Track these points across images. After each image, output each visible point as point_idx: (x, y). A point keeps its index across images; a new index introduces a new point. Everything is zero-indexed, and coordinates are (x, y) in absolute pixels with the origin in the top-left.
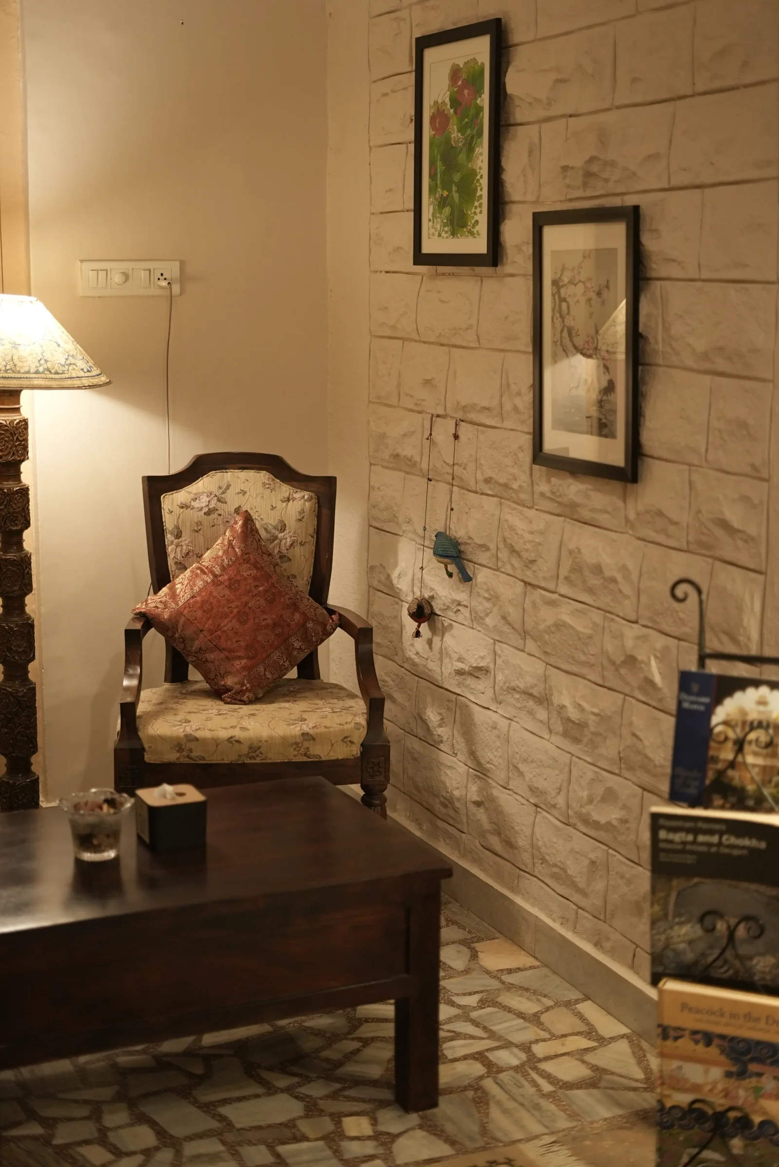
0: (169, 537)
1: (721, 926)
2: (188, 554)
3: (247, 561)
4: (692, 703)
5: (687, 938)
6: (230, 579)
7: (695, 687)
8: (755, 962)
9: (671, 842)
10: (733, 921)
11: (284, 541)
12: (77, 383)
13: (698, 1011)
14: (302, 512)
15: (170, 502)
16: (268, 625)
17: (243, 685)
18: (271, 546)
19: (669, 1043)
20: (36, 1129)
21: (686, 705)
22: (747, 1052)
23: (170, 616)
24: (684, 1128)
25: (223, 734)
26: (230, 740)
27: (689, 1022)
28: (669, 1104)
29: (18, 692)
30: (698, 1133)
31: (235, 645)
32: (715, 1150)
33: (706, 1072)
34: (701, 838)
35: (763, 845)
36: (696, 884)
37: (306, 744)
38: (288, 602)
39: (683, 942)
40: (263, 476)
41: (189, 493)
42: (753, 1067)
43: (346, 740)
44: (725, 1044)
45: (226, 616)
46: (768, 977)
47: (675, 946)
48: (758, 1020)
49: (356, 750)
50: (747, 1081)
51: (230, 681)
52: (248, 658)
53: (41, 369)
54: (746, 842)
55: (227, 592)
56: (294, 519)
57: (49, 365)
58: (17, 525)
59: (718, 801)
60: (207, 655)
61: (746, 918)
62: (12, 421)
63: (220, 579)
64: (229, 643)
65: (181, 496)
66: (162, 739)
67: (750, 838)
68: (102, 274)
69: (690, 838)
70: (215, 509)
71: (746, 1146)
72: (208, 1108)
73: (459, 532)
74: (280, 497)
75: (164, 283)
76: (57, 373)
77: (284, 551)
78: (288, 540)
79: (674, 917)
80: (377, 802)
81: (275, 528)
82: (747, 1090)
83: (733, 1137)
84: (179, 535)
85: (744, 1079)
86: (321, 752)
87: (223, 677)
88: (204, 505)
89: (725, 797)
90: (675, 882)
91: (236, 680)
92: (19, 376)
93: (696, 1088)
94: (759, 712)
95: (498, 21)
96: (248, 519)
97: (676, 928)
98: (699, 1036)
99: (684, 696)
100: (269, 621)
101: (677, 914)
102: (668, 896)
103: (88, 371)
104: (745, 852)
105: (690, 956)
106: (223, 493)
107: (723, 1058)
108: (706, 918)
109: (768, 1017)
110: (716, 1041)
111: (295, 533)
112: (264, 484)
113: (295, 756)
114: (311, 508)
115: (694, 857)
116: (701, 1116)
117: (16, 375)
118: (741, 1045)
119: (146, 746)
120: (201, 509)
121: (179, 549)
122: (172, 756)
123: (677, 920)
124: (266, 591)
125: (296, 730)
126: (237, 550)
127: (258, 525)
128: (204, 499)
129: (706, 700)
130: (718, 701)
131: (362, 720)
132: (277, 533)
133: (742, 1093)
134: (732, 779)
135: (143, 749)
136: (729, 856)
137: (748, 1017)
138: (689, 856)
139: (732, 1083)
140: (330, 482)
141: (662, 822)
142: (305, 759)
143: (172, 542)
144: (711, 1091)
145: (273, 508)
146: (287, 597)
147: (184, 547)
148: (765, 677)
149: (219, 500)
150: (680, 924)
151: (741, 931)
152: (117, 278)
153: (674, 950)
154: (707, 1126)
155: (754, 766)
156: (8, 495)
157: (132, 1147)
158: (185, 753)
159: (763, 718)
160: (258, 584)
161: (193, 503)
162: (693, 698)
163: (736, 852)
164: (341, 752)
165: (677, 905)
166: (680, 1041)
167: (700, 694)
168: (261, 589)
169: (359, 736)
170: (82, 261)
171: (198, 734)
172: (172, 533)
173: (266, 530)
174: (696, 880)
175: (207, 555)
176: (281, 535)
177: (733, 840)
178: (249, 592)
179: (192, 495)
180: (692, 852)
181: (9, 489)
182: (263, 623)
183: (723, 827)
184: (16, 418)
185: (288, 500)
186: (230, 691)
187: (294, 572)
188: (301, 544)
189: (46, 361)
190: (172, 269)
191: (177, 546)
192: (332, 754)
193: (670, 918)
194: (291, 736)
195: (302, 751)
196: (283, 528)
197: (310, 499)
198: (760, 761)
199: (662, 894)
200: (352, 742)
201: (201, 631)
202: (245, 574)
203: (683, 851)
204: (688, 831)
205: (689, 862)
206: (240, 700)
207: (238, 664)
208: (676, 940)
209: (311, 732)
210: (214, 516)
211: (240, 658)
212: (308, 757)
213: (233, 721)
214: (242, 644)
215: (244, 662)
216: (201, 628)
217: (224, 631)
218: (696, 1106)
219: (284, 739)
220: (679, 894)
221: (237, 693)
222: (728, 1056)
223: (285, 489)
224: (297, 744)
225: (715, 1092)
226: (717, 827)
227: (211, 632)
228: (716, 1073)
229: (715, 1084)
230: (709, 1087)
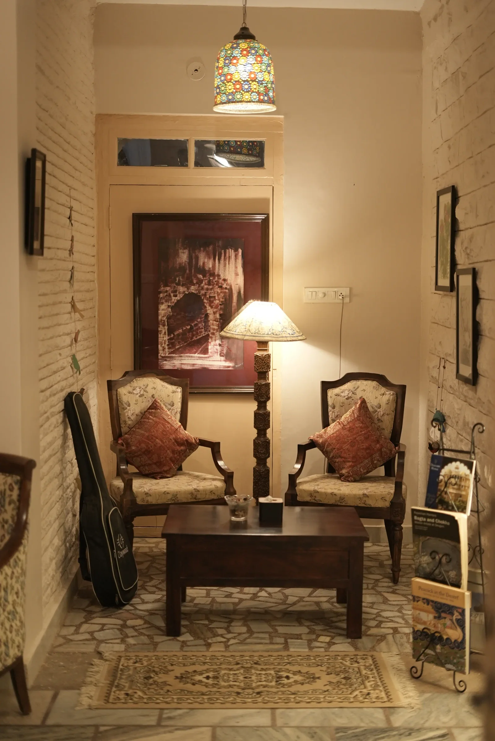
0: (330, 408)
1: (437, 557)
2: (337, 416)
3: (359, 420)
4: (435, 467)
5: (426, 562)
6: (350, 427)
7: (436, 461)
8: (450, 573)
9: (418, 521)
10: (441, 556)
11: (380, 413)
12: (285, 339)
13: (424, 590)
14: (389, 400)
15: (331, 393)
16: (363, 449)
17: (349, 473)
18: (374, 415)
19: (415, 603)
20: (206, 622)
21: (432, 468)
22: (440, 609)
23: (322, 442)
24: (422, 640)
25: (329, 491)
26: (332, 494)
27: (422, 594)
28: (416, 629)
29: (260, 470)
30: (426, 642)
31: (348, 456)
32: (432, 650)
33: (428, 616)
34: (429, 520)
35: (448, 524)
36: (428, 539)
37: (364, 499)
38: (375, 439)
39: (425, 563)
40: (374, 383)
41: (340, 389)
42: (443, 615)
43: (383, 499)
44: (434, 604)
45: (345, 443)
46: (454, 580)
47: (423, 565)
48: (443, 595)
49: (387, 504)
50: (441, 620)
51: (344, 471)
52: (353, 462)
53: (270, 333)
54: (443, 522)
55: (347, 433)
56: (385, 403)
57: (274, 331)
58: (263, 399)
59: (440, 507)
60: (336, 460)
61: (446, 555)
62: (262, 355)
63: (346, 427)
64: (345, 455)
65: (337, 390)
66: (305, 491)
67: (445, 520)
68: (314, 293)
69: (425, 520)
70: (351, 397)
71: (442, 649)
72: (273, 627)
73: (446, 411)
74: (380, 393)
75: (341, 297)
76: (276, 335)
77: (380, 417)
78: (382, 412)
79: (422, 553)
80: (398, 529)
81: (376, 407)
82: (441, 624)
83: (437, 644)
84: (334, 407)
85: (440, 620)
86: (373, 503)
87: (341, 470)
88: (346, 395)
89: (442, 506)
90: (421, 538)
91: (346, 471)
92: (260, 335)
93: (425, 623)
94: (456, 472)
95: (453, 187)
96: (363, 402)
97: (423, 557)
98: (425, 601)
99: (432, 465)
100: (364, 447)
101: (423, 552)
102: (419, 543)
103: (292, 334)
104: (443, 526)
105: (428, 570)
106: (355, 390)
107: (433, 610)
108: (433, 554)
109: (447, 594)
110: (431, 603)
111: (385, 409)
112: (374, 387)
113: (360, 503)
114: (393, 398)
115: (427, 528)
116: (427, 634)
117: (259, 335)
118: (439, 605)
119: (298, 494)
120: (345, 397)
121: (333, 414)
122: (308, 499)
123: (423, 554)
124: (365, 434)
125: (361, 492)
126: (355, 415)
127: (369, 405)
128: (347, 392)
129: (439, 466)
130: (442, 467)
131: (392, 491)
132: (377, 409)
133: (439, 625)
134: (445, 498)
135: (297, 495)
136: (438, 527)
137: (441, 593)
138: (425, 527)
139: (436, 621)
140: (403, 388)
141: (415, 512)
142: (364, 505)
143: (331, 410)
144: (430, 624)
145: (376, 398)
146: (375, 437)
147: (336, 413)
148: (458, 458)
149: (353, 393)
150: (424, 556)
151: (444, 560)
152: (321, 295)
153: (422, 567)
154: (429, 639)
155: (452, 493)
156: (260, 386)
157: (235, 632)
158: (313, 498)
159: (456, 474)
160: (361, 430)
161: (341, 394)
162: (435, 466)
163: (440, 526)
164: (380, 504)
165: (422, 548)
166: (419, 602)
167: (437, 464)
168: (363, 432)
169: (390, 498)
170: (305, 288)
171: (319, 490)
172: (331, 407)
173: (372, 407)
174: (428, 537)
175: (343, 417)
176: (378, 410)
177: (439, 521)
178: (358, 433)
179: (342, 391)
180: (426, 526)
181: (260, 383)
182: (362, 447)
183: (435, 516)
184: (265, 353)
185: (383, 394)
186: (344, 475)
187: (384, 427)
188: (387, 415)
189: (273, 330)
190: (346, 291)
191: (333, 412)
192: (376, 504)
193: (420, 553)
194: (358, 495)
195: (363, 502)
196: (380, 407)
197: (393, 394)
198: (455, 492)
199: (417, 543)
200: (385, 500)
201: (334, 449)
202: (357, 425)
203: (423, 525)
204: (424, 517)
205: (425, 530)
206: (348, 480)
207: (349, 464)
208: (423, 562)
209: (367, 494)
210: (351, 400)
211: (349, 462)
212: (366, 505)
213: (337, 487)
214: (351, 455)
215: (350, 464)
216: (334, 447)
217: (344, 450)
218: (425, 630)
219: (355, 495)
220: (422, 543)
221: (346, 477)
222: (435, 610)
223: (383, 390)
224: (360, 498)
225: (431, 625)
226: (433, 515)
227: (338, 449)
228: (431, 616)
229: (431, 621)
230: (429, 623)
